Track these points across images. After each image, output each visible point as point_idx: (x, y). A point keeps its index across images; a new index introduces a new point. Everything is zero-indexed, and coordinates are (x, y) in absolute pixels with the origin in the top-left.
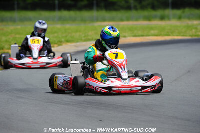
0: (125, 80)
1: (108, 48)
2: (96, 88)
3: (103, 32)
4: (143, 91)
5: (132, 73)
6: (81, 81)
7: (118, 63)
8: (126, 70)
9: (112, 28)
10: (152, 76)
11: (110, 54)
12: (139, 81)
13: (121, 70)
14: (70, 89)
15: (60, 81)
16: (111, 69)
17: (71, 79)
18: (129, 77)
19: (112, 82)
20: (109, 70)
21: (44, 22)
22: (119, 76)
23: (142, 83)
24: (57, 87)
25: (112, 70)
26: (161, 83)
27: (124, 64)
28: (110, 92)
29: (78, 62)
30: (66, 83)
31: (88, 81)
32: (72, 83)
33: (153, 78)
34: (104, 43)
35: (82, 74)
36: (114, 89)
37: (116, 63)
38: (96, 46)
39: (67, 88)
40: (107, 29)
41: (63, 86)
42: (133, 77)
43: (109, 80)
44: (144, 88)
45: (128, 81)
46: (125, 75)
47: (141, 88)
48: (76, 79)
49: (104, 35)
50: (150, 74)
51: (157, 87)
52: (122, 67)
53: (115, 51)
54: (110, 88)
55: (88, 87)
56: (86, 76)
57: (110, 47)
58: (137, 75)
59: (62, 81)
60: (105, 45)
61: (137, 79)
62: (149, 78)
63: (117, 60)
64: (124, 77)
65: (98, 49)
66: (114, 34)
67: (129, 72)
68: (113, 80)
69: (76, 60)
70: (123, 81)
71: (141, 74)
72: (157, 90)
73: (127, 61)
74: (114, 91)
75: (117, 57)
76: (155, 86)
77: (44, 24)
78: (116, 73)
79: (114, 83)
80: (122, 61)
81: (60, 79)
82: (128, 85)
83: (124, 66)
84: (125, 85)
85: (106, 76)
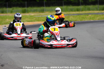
0: (59, 41)
1: (50, 26)
2: (45, 45)
3: (47, 18)
5: (62, 38)
6: (37, 41)
7: (56, 33)
8: (59, 36)
9: (52, 16)
10: (72, 39)
11: (51, 28)
12: (65, 42)
13: (57, 36)
14: (32, 46)
16: (51, 36)
17: (32, 41)
18: (61, 40)
19: (52, 42)
22: (56, 39)
23: (67, 43)
24: (25, 45)
26: (76, 42)
27: (58, 33)
28: (51, 47)
29: (36, 32)
30: (30, 43)
31: (41, 42)
32: (33, 43)
33: (72, 40)
34: (48, 23)
35: (37, 38)
36: (53, 45)
37: (54, 33)
39: (30, 45)
40: (49, 17)
41: (28, 44)
42: (62, 39)
43: (51, 41)
44: (68, 45)
45: (60, 41)
47: (66, 45)
48: (35, 40)
49: (48, 19)
50: (71, 38)
51: (75, 44)
52: (57, 35)
53: (53, 27)
54: (51, 45)
56: (39, 40)
57: (51, 25)
58: (64, 39)
59: (28, 42)
60: (48, 24)
61: (65, 41)
62: (70, 40)
63: (55, 31)
64: (58, 40)
65: (45, 26)
67: (61, 37)
68: (53, 41)
69: (34, 32)
71: (67, 38)
72: (75, 46)
73: (59, 32)
76: (73, 44)
78: (54, 38)
79: (54, 43)
80: (57, 32)
81: (27, 41)
82: (60, 43)
83: (58, 34)
84: (59, 43)
85: (49, 39)
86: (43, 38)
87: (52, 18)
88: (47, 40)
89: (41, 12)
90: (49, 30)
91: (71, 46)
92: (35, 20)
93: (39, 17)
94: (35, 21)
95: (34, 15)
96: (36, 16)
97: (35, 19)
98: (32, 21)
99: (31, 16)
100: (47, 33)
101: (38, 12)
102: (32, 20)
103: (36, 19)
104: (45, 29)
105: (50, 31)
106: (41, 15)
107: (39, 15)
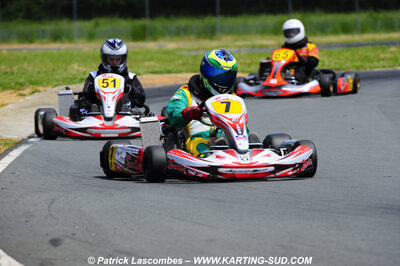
0: (244, 152)
1: (213, 91)
2: (187, 170)
3: (204, 60)
4: (278, 174)
5: (257, 140)
6: (160, 154)
7: (231, 119)
8: (245, 134)
9: (224, 53)
10: (297, 144)
11: (214, 104)
12: (269, 155)
13: (234, 134)
14: (138, 171)
16: (216, 131)
17: (140, 151)
18: (251, 147)
19: (217, 157)
20: (213, 135)
22: (232, 146)
23: (275, 159)
24: (113, 166)
25: (218, 135)
26: (314, 158)
27: (241, 122)
28: (213, 175)
29: (155, 119)
30: (131, 159)
31: (172, 155)
32: (141, 158)
33: (297, 149)
34: (205, 81)
35: (162, 141)
36: (221, 170)
37: (225, 120)
38: (191, 88)
39: (132, 169)
40: (212, 56)
41: (126, 166)
42: (258, 146)
43: (211, 153)
44: (279, 167)
45: (248, 154)
46: (243, 143)
47: (272, 168)
48: (149, 150)
49: (207, 67)
50: (293, 141)
51: (305, 166)
52: (238, 128)
53: (224, 97)
54: (213, 169)
55: (171, 167)
56: (167, 147)
57: (217, 89)
58: (268, 143)
59: (124, 155)
60: (208, 86)
61: (267, 151)
62: (290, 149)
63: (227, 115)
64: (240, 148)
66: (227, 65)
67: (251, 138)
68: (220, 153)
70: (238, 155)
72: (307, 171)
73: (246, 117)
74: (221, 174)
75: (227, 110)
76: (301, 165)
78: (226, 139)
79: (223, 159)
80: (238, 116)
81: (120, 150)
82: (248, 162)
83: (241, 126)
84: (242, 162)
85: (208, 146)
86: (186, 141)
87: (223, 62)
88: (200, 147)
90: (207, 110)
91: (290, 173)
92: (181, 68)
94: (180, 72)
95: (177, 50)
96: (184, 53)
97: (180, 62)
98: (169, 72)
100: (200, 120)
102: (171, 67)
103: (183, 64)
104: (193, 103)
105: (209, 115)
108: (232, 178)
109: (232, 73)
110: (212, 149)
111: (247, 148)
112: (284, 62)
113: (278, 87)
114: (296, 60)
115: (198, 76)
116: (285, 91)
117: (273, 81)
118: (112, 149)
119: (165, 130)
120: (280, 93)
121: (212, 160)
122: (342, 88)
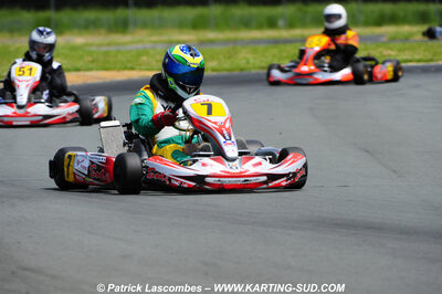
0: (233, 160)
2: (170, 179)
3: (167, 56)
4: (270, 185)
7: (215, 123)
8: (233, 139)
12: (260, 164)
13: (222, 139)
15: (81, 164)
17: (107, 158)
18: (240, 154)
19: (203, 165)
21: (49, 30)
22: (219, 153)
23: (267, 167)
24: (71, 176)
26: (305, 166)
27: (227, 126)
28: (200, 186)
30: (95, 168)
31: (151, 163)
32: (111, 168)
33: (289, 157)
34: (170, 80)
36: (208, 180)
37: (209, 124)
39: (98, 180)
40: (177, 51)
41: (88, 176)
43: (194, 162)
44: (272, 177)
45: (237, 162)
46: (231, 150)
47: (265, 178)
48: (121, 158)
49: (170, 64)
51: (299, 176)
52: (225, 132)
53: (202, 97)
54: (199, 179)
55: (151, 176)
59: (87, 164)
60: (174, 86)
61: (257, 158)
63: (209, 118)
64: (229, 155)
66: (194, 62)
67: (240, 144)
68: (206, 160)
70: (227, 163)
73: (231, 121)
74: (209, 184)
75: (210, 112)
76: (295, 174)
77: (48, 33)
79: (208, 167)
80: (223, 119)
81: (80, 159)
82: (238, 171)
83: (228, 130)
84: (231, 171)
87: (189, 59)
89: (116, 32)
90: (185, 112)
91: (284, 183)
92: (91, 66)
93: (106, 54)
94: (90, 69)
95: (85, 45)
96: (94, 49)
97: (90, 59)
98: (78, 70)
99: (74, 48)
101: (103, 31)
102: (80, 64)
103: (92, 62)
105: (187, 116)
106: (118, 44)
107: (109, 44)
108: (221, 190)
109: (200, 70)
110: (195, 156)
111: (236, 155)
112: (317, 49)
113: (310, 74)
114: (333, 47)
115: (160, 75)
116: (316, 79)
117: (305, 69)
118: (70, 157)
119: (129, 136)
120: (311, 80)
121: (198, 169)
122: (379, 76)
